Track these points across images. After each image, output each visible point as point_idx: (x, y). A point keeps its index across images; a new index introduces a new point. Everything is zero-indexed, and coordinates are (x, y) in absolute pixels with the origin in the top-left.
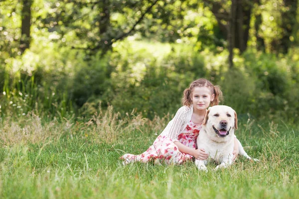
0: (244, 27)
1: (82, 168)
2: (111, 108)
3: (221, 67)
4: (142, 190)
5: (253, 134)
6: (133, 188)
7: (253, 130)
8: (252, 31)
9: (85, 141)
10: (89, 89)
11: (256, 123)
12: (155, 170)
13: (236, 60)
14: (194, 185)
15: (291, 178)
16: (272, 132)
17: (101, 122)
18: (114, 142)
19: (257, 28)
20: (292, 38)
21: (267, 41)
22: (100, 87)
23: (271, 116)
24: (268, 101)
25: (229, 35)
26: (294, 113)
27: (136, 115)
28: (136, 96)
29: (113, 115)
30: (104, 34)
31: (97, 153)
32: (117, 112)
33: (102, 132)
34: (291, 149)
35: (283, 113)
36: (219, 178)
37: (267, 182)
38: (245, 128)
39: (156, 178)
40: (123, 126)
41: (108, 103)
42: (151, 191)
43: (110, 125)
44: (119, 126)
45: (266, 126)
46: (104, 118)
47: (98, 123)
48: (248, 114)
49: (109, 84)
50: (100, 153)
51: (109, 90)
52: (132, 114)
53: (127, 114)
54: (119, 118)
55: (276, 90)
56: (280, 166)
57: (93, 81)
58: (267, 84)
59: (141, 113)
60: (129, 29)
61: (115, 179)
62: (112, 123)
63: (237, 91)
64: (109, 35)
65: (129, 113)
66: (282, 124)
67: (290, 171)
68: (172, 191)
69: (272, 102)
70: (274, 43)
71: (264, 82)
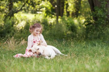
0: (62, 8)
1: (2, 59)
2: (13, 37)
3: (54, 22)
4: (24, 67)
5: (65, 46)
6: (21, 66)
7: (65, 45)
8: (65, 10)
9: (3, 49)
10: (5, 31)
11: (66, 42)
12: (29, 60)
13: (59, 20)
14: (43, 65)
15: (79, 61)
16: (72, 45)
17: (10, 42)
18: (14, 50)
19: (67, 8)
20: (79, 12)
21: (70, 13)
22: (9, 30)
23: (72, 40)
24: (71, 34)
25: (57, 11)
26: (80, 39)
27: (22, 40)
28: (23, 33)
29: (14, 40)
30: (11, 11)
31: (8, 54)
32: (15, 39)
33: (10, 46)
34: (79, 51)
35: (76, 38)
36: (53, 62)
37: (70, 63)
38: (62, 44)
39: (29, 62)
40: (18, 44)
41: (12, 36)
42: (27, 67)
43: (13, 44)
44: (16, 44)
45: (70, 44)
46: (11, 41)
47: (8, 43)
48: (63, 39)
49: (13, 29)
50: (9, 54)
51: (13, 31)
52: (21, 39)
53: (19, 39)
54: (16, 41)
55: (74, 31)
56: (75, 57)
57: (7, 28)
58: (70, 28)
59: (24, 39)
60: (20, 9)
61: (14, 63)
62: (14, 43)
63: (60, 31)
64: (12, 11)
65: (20, 39)
66: (76, 42)
67: (78, 59)
68: (35, 67)
69: (72, 35)
70: (73, 14)
71: (69, 28)
